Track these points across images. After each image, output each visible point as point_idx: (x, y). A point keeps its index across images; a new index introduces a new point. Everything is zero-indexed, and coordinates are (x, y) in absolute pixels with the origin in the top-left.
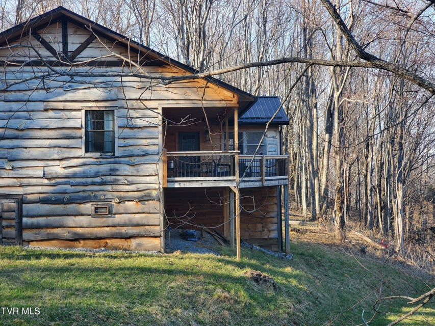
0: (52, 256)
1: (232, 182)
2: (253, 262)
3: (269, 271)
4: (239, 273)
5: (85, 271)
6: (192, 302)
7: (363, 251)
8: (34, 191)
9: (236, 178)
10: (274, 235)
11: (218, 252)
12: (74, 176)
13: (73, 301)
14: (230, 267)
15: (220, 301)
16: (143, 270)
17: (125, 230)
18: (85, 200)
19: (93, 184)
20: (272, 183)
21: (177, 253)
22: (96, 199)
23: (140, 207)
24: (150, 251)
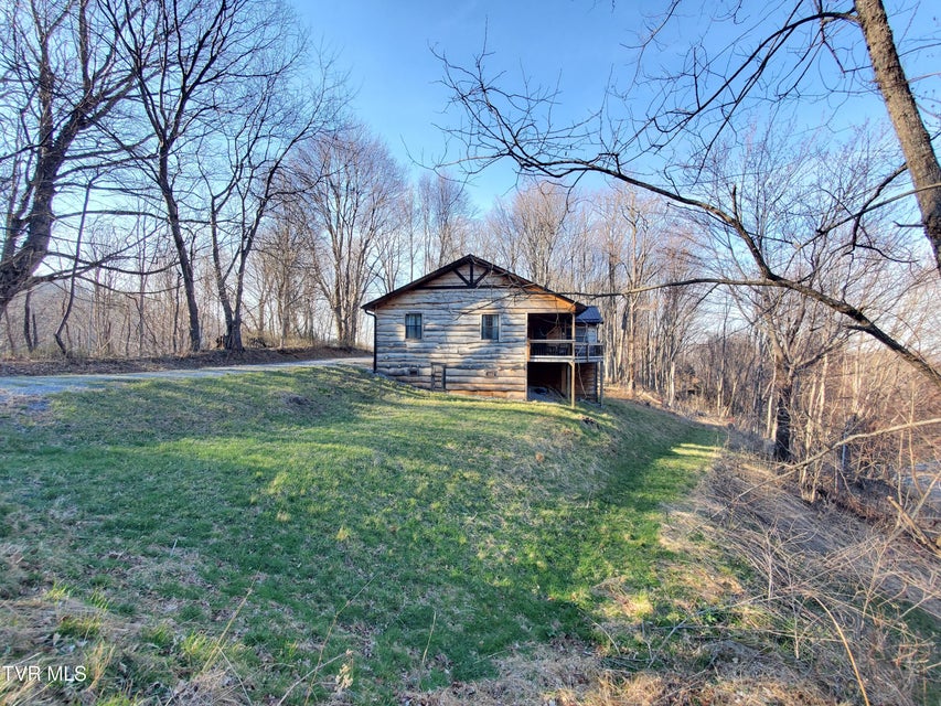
0: (463, 400)
1: (571, 360)
2: (583, 409)
3: (593, 416)
4: (575, 416)
5: (483, 410)
6: (548, 434)
7: (648, 404)
8: (454, 360)
9: (573, 357)
10: (593, 392)
11: (560, 402)
12: (475, 353)
13: (478, 428)
14: (569, 412)
15: (565, 434)
16: (516, 412)
17: (504, 386)
18: (480, 367)
19: (486, 358)
20: (594, 361)
21: (535, 402)
22: (487, 367)
23: (513, 373)
24: (519, 400)
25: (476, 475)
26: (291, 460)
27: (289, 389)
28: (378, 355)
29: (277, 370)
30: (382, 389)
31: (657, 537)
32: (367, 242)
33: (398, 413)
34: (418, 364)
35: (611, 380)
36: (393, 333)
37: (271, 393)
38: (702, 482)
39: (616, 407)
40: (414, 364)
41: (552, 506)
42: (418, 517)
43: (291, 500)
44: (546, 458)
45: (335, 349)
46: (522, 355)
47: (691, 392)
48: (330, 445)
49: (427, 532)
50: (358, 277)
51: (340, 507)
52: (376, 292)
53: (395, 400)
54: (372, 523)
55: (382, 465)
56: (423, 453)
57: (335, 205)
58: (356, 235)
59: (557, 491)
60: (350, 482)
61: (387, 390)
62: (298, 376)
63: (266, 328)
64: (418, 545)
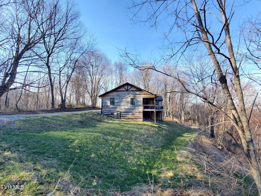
0: (125, 121)
1: (154, 110)
2: (158, 124)
3: (161, 125)
4: (156, 126)
5: (131, 124)
6: (148, 130)
7: (176, 122)
8: (122, 111)
9: (155, 109)
10: (161, 119)
11: (152, 122)
12: (129, 108)
13: (129, 129)
14: (154, 125)
15: (153, 130)
16: (140, 124)
17: (136, 118)
18: (130, 112)
19: (132, 110)
20: (161, 110)
21: (145, 122)
22: (132, 112)
23: (139, 114)
24: (141, 121)
25: (128, 141)
26: (79, 137)
27: (78, 118)
28: (103, 109)
29: (75, 113)
30: (103, 118)
31: (176, 157)
32: (100, 79)
33: (108, 125)
34: (113, 111)
35: (166, 116)
36: (106, 103)
37: (73, 119)
38: (190, 143)
39: (167, 123)
40: (112, 111)
41: (149, 149)
42: (113, 152)
43: (79, 147)
44: (147, 136)
45: (91, 108)
46: (141, 109)
47: (189, 119)
48: (89, 133)
49: (115, 155)
50: (97, 88)
51: (92, 149)
52: (102, 92)
53: (107, 121)
54: (101, 153)
55: (103, 138)
56: (114, 135)
57: (92, 69)
58: (97, 77)
59: (150, 145)
60: (95, 143)
61: (105, 119)
62: (81, 115)
63: (72, 102)
64: (112, 159)
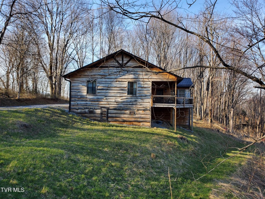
0: (117, 126)
1: (174, 106)
2: (180, 132)
3: (186, 136)
4: (175, 136)
5: (126, 132)
6: (160, 144)
7: (218, 131)
8: (112, 106)
9: (175, 104)
10: (187, 124)
11: (168, 128)
12: (124, 102)
13: (123, 141)
14: (173, 134)
15: (169, 145)
16: (144, 133)
17: (139, 120)
18: (127, 109)
19: (130, 104)
20: (187, 107)
21: (155, 128)
22: (130, 109)
23: (144, 112)
24: (146, 127)
25: (118, 164)
26: (20, 155)
27: (21, 120)
28: (72, 102)
29: (15, 110)
30: (73, 121)
32: (68, 41)
33: (81, 133)
34: (93, 107)
36: (79, 90)
37: (11, 122)
38: (239, 169)
39: (200, 132)
40: (92, 107)
41: (157, 180)
42: (85, 183)
43: (19, 174)
44: (157, 156)
45: (49, 99)
46: (148, 103)
47: (244, 125)
48: (41, 148)
49: (89, 190)
50: (62, 60)
51: (44, 178)
53: (80, 127)
54: (61, 185)
55: (69, 158)
56: (91, 153)
57: (50, 20)
58: (62, 36)
59: (160, 172)
60: (51, 166)
61: (76, 122)
62: (27, 113)
63: (11, 87)
64: (83, 196)
